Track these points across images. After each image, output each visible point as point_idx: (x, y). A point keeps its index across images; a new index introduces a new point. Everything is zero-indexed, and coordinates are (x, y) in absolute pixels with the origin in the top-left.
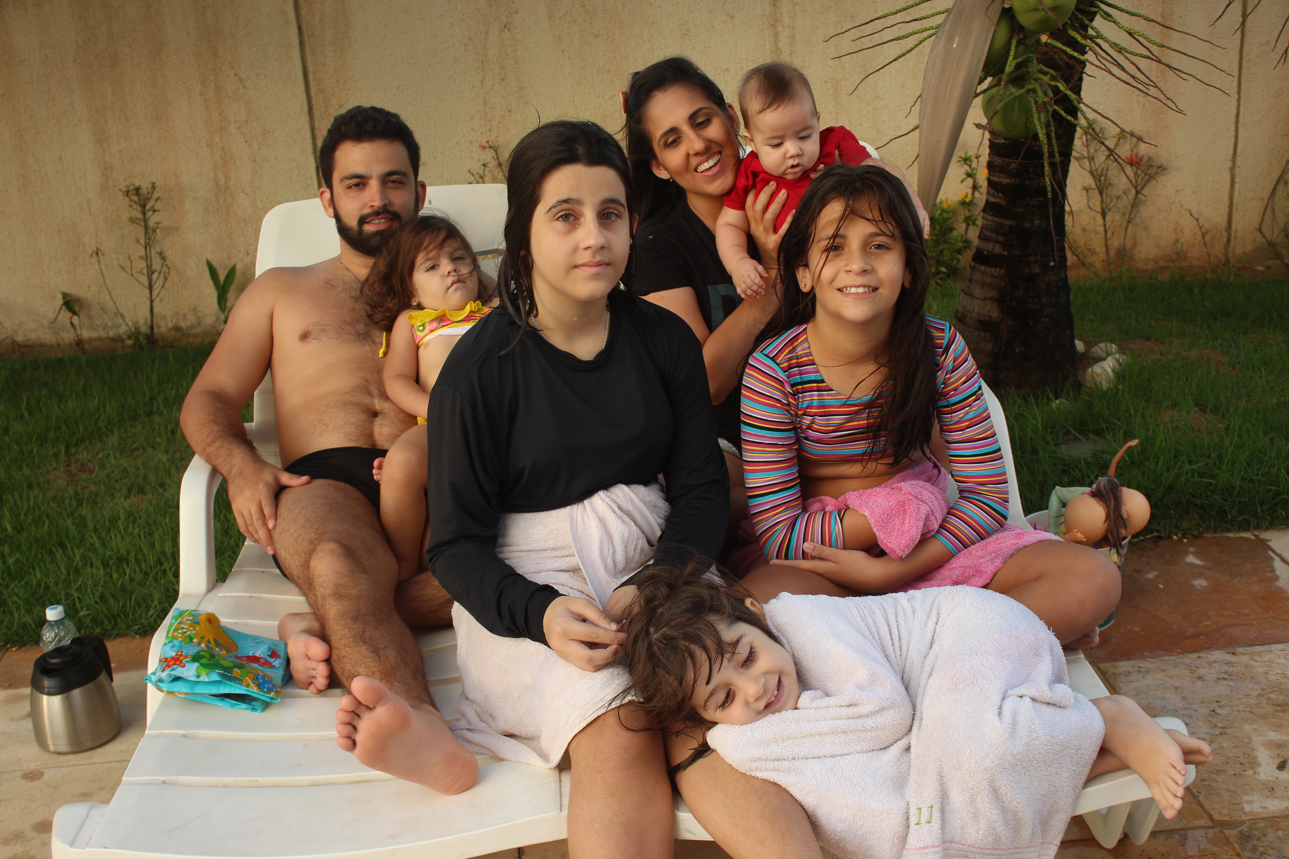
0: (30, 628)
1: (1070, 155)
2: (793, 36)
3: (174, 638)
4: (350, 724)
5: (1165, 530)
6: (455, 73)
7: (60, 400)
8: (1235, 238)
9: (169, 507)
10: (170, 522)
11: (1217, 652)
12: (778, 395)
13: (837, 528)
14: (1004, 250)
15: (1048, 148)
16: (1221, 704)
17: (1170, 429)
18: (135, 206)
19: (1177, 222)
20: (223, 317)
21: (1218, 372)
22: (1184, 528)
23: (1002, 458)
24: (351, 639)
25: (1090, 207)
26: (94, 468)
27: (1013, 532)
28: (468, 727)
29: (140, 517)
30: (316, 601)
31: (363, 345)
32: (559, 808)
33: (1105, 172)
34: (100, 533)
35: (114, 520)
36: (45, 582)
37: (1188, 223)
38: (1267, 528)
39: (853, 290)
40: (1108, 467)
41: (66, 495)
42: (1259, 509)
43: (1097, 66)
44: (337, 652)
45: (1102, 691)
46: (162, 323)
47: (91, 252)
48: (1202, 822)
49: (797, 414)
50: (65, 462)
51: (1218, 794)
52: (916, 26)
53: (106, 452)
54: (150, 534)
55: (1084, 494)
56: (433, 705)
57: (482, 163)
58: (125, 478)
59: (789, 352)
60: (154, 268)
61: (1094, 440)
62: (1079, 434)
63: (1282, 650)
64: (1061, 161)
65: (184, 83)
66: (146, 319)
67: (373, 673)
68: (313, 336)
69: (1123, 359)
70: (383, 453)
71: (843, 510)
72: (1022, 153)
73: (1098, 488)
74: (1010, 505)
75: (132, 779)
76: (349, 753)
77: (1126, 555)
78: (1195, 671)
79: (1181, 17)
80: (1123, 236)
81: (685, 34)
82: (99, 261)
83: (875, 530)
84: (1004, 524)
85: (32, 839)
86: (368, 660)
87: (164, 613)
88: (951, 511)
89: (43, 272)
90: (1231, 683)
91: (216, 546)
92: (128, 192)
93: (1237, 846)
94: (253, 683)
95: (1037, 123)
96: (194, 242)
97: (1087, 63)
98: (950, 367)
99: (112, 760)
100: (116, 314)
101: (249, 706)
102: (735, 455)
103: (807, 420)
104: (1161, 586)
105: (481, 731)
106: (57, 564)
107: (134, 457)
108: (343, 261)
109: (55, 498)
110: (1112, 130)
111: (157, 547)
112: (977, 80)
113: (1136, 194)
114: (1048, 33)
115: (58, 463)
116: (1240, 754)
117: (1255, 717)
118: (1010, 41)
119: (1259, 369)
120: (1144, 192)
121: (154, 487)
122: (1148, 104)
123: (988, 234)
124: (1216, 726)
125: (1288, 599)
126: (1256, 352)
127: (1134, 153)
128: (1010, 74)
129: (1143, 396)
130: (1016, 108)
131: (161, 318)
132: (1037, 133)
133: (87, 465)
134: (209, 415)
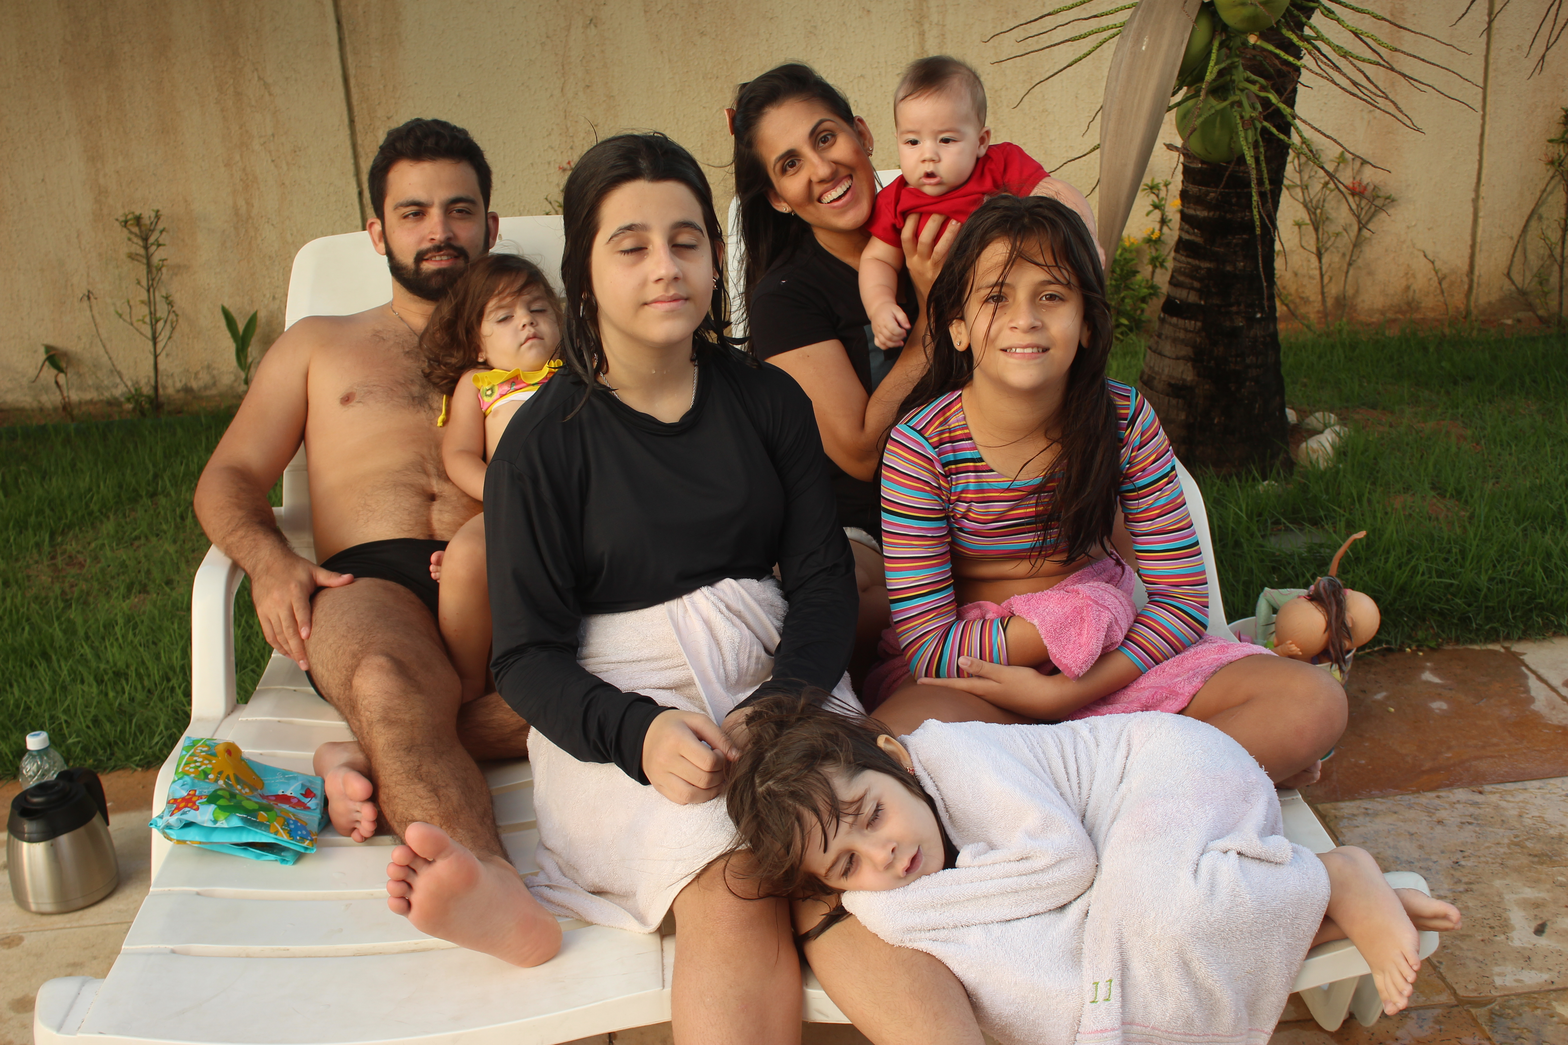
0: (6, 758)
1: (1282, 182)
2: (943, 35)
3: (186, 773)
4: (403, 881)
5: (1396, 641)
6: (529, 78)
7: (44, 478)
8: (1478, 284)
9: (178, 609)
10: (179, 628)
11: (1461, 790)
12: (926, 476)
13: (999, 639)
14: (1200, 299)
15: (1257, 174)
16: (1466, 854)
17: (1403, 517)
18: (135, 240)
19: (1408, 265)
20: (243, 376)
21: (1459, 448)
22: (1420, 638)
23: (1200, 553)
24: (404, 775)
25: (1302, 247)
26: (85, 561)
27: (1215, 645)
28: (548, 883)
29: (142, 622)
30: (360, 728)
31: (418, 411)
32: (661, 984)
33: (1321, 203)
34: (93, 642)
35: (109, 626)
36: (25, 702)
37: (1421, 267)
38: (1520, 639)
39: (1020, 351)
40: (1328, 565)
41: (51, 594)
42: (1510, 616)
43: (1316, 74)
44: (387, 791)
45: (1327, 843)
46: (169, 383)
47: (81, 296)
48: (1443, 999)
49: (949, 499)
50: (49, 553)
51: (1463, 965)
52: (1094, 24)
53: (100, 542)
54: (154, 643)
55: (1299, 597)
56: (506, 856)
58: (123, 573)
59: (941, 424)
60: (158, 315)
61: (1309, 531)
62: (1290, 523)
63: (1539, 789)
64: (1271, 190)
65: (196, 88)
66: (149, 377)
67: (432, 817)
68: (357, 399)
69: (1344, 432)
70: (442, 545)
71: (1006, 619)
72: (1225, 179)
73: (1317, 590)
74: (1210, 611)
75: (133, 947)
76: (402, 917)
77: (1349, 671)
78: (1434, 813)
79: (1414, 15)
80: (1342, 282)
81: (811, 32)
82: (91, 307)
83: (1045, 642)
84: (1203, 633)
85: (9, 1019)
86: (424, 801)
87: (173, 740)
88: (1138, 619)
89: (22, 319)
90: (1478, 829)
91: (236, 658)
92: (126, 222)
93: (1486, 1028)
94: (283, 829)
95: (1243, 143)
96: (208, 284)
97: (1303, 70)
98: (1137, 443)
99: (108, 921)
100: (112, 371)
101: (278, 857)
102: (874, 550)
103: (962, 508)
104: (1392, 710)
105: (564, 889)
106: (40, 680)
107: (135, 548)
108: (395, 308)
109: (37, 598)
110: (1330, 152)
111: (163, 659)
112: (1171, 91)
113: (1360, 230)
114: (1257, 33)
115: (40, 555)
116: (1489, 915)
117: (1507, 870)
118: (1210, 43)
119: (1509, 444)
120: (1370, 226)
121: (160, 585)
122: (1375, 118)
123: (1181, 278)
124: (1459, 881)
125: (1546, 726)
126: (1505, 424)
127: (1358, 179)
128: (1210, 83)
129: (1369, 477)
130: (1218, 124)
131: (168, 376)
132: (1243, 155)
133: (76, 557)
134: (230, 497)
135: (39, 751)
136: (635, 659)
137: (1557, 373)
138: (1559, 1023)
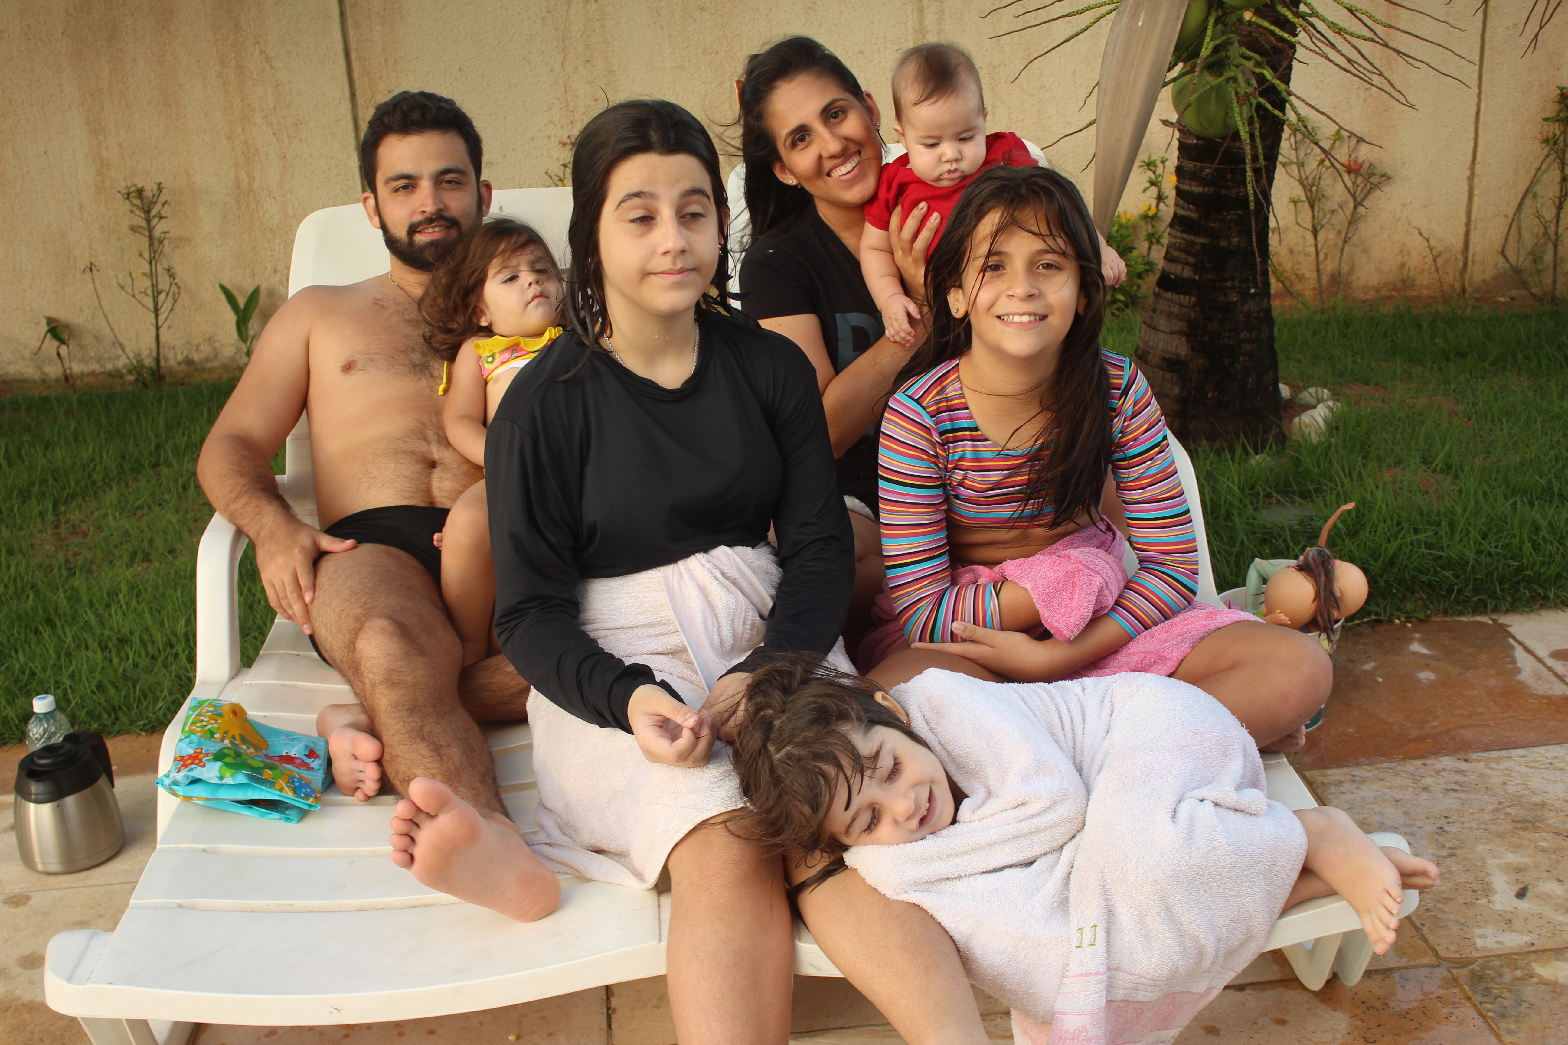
0: (12, 722)
1: (1276, 159)
2: (942, 11)
3: (193, 732)
4: (407, 835)
5: (1385, 612)
6: (530, 53)
7: (46, 448)
8: (1473, 262)
9: (180, 578)
10: (182, 596)
11: (1446, 758)
12: (924, 445)
13: (992, 604)
14: (1195, 274)
15: (1251, 150)
16: (1450, 820)
17: (1393, 491)
18: (137, 212)
19: (1403, 243)
20: (244, 348)
21: (1450, 424)
22: (1408, 610)
23: (1191, 521)
24: (407, 735)
25: (1298, 224)
26: (89, 530)
27: (1204, 611)
28: (548, 841)
29: (146, 590)
30: (364, 690)
31: (419, 379)
32: (658, 937)
33: (1317, 180)
34: (97, 609)
35: (113, 594)
36: (30, 668)
37: (1416, 245)
38: (1507, 611)
39: (1017, 319)
40: (1318, 536)
41: (55, 563)
42: (1498, 588)
43: (1311, 50)
44: (390, 750)
45: (1309, 801)
46: (171, 355)
47: (83, 268)
48: (1425, 961)
49: (946, 467)
50: (53, 522)
51: (1445, 927)
53: (103, 511)
54: (158, 610)
55: (1288, 567)
56: (506, 813)
57: (562, 162)
58: (126, 542)
59: (938, 393)
60: (160, 287)
61: (1301, 504)
62: (1281, 497)
63: (1523, 757)
64: (1265, 166)
65: (198, 61)
66: (151, 349)
67: (434, 776)
68: (359, 366)
69: (1337, 407)
70: (443, 513)
71: (999, 583)
72: (1220, 155)
73: (1306, 560)
74: (1199, 578)
75: (141, 902)
76: (405, 870)
77: (1339, 640)
78: (1419, 780)
80: (1338, 259)
81: (810, 8)
82: (93, 279)
83: (1038, 606)
84: (1193, 600)
85: (18, 976)
86: (426, 760)
87: (177, 705)
88: (1128, 584)
89: (25, 291)
90: (1462, 796)
92: (129, 194)
93: (1467, 988)
94: (287, 786)
95: (1238, 119)
96: (210, 257)
97: (1298, 47)
98: (1129, 413)
99: (113, 882)
100: (114, 343)
101: (282, 816)
102: (869, 518)
103: (958, 475)
104: (1380, 680)
105: (563, 846)
106: (45, 646)
107: (137, 517)
108: (394, 278)
109: (41, 566)
110: (1326, 130)
111: (167, 626)
112: (1167, 67)
113: (1355, 207)
114: (1253, 10)
115: (44, 524)
116: (1472, 879)
117: (1490, 836)
118: (1206, 19)
119: (1500, 420)
120: (1365, 203)
121: (163, 554)
122: (1371, 96)
123: (1176, 254)
124: (1444, 846)
125: (1532, 696)
126: (1496, 400)
127: (1353, 156)
128: (1206, 59)
129: (1360, 452)
130: (1213, 100)
131: (169, 348)
132: (1238, 131)
133: (79, 526)
134: (232, 464)
135: (45, 714)
136: (632, 625)
137: (1550, 351)
138: (1537, 984)
